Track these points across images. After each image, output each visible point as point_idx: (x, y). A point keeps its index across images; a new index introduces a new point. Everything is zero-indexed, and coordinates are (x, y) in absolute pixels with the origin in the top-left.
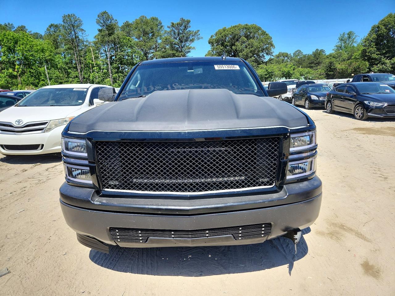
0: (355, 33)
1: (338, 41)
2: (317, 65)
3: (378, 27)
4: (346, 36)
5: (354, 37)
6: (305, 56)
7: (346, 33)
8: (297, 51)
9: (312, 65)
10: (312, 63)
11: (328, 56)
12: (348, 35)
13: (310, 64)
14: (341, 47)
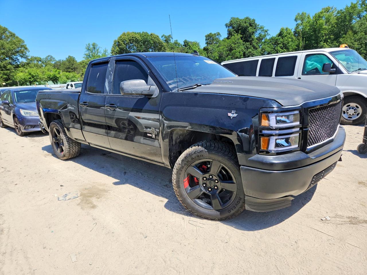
0: (98, 45)
1: (86, 50)
2: (74, 70)
3: (118, 42)
4: (91, 47)
5: (98, 48)
6: (59, 62)
7: (91, 44)
8: (49, 56)
9: (70, 70)
10: (69, 68)
11: (82, 63)
12: (93, 45)
13: (67, 69)
14: (89, 56)
